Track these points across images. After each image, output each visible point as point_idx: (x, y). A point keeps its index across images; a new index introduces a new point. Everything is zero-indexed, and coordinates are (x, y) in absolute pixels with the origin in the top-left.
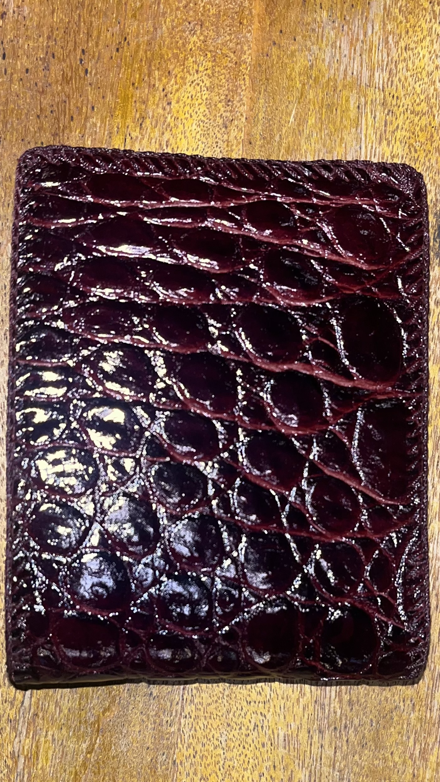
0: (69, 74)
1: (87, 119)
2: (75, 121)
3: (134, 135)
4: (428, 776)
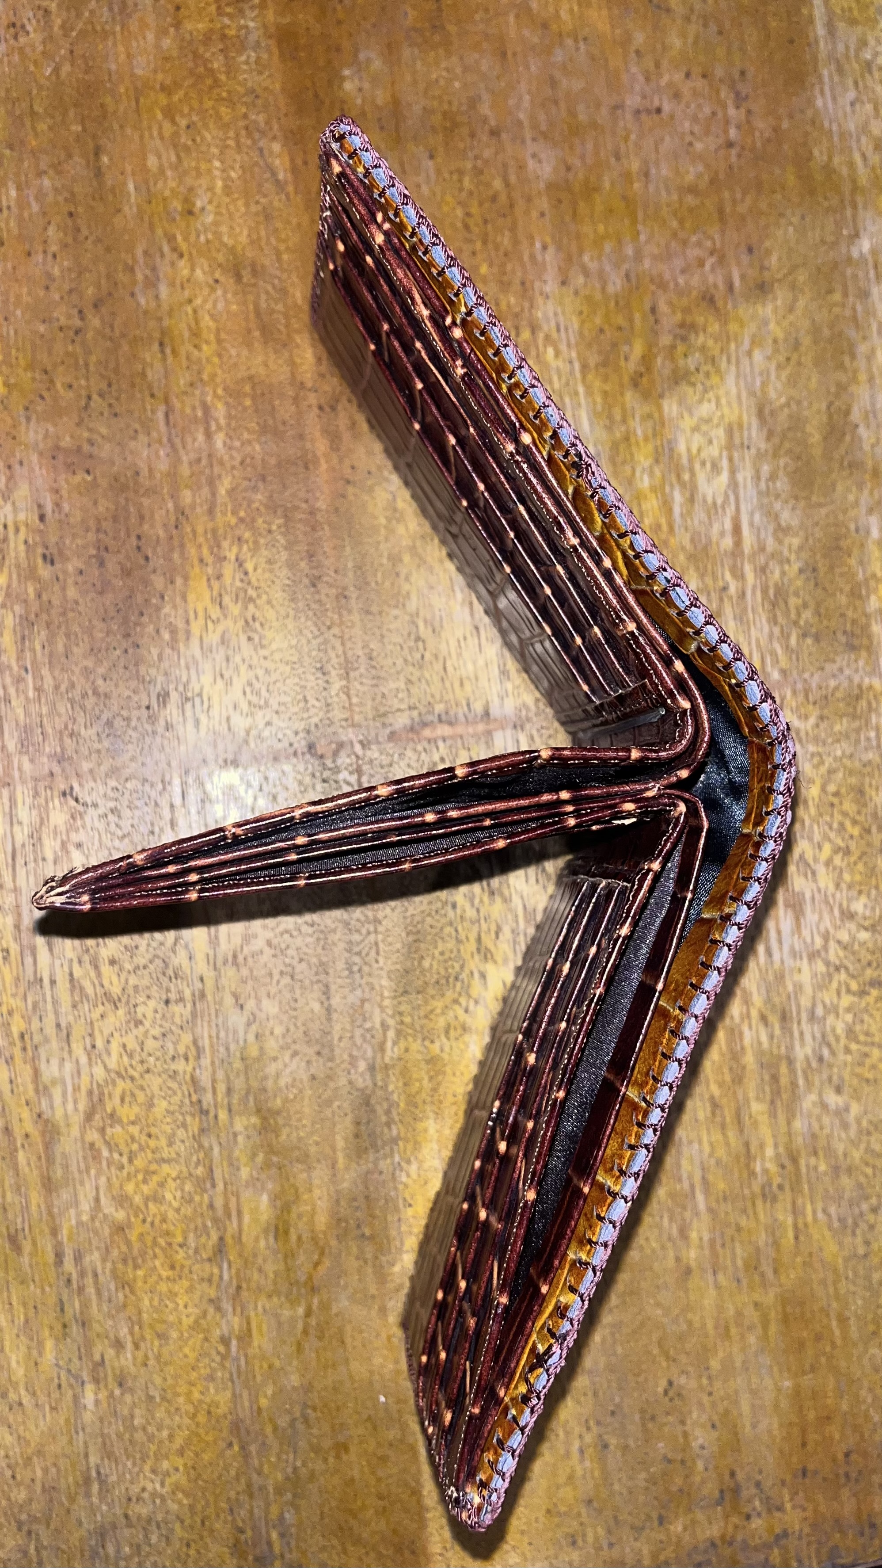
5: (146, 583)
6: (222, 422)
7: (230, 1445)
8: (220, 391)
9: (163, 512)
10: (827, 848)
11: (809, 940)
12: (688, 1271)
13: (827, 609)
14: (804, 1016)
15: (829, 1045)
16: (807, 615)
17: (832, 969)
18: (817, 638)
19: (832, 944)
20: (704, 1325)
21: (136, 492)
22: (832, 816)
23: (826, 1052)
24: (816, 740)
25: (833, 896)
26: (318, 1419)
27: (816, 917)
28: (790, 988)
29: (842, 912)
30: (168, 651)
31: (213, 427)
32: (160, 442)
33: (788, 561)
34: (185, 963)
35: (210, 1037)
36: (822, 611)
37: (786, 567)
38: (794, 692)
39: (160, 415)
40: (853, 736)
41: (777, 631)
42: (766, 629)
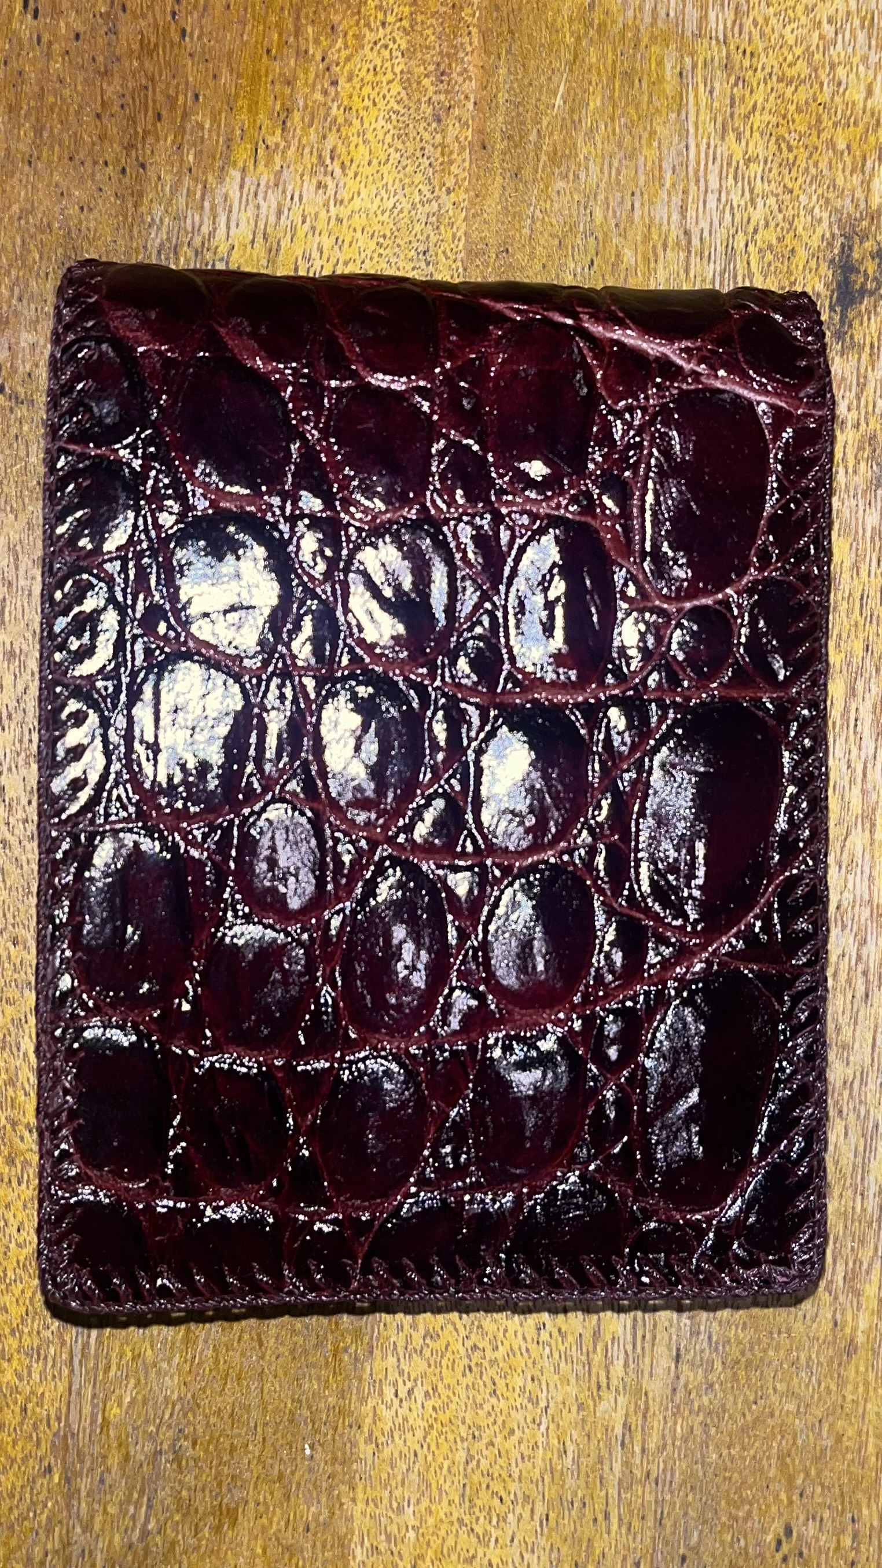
0: (153, 39)
1: (185, 116)
2: (165, 121)
3: (271, 141)
4: (863, 1325)
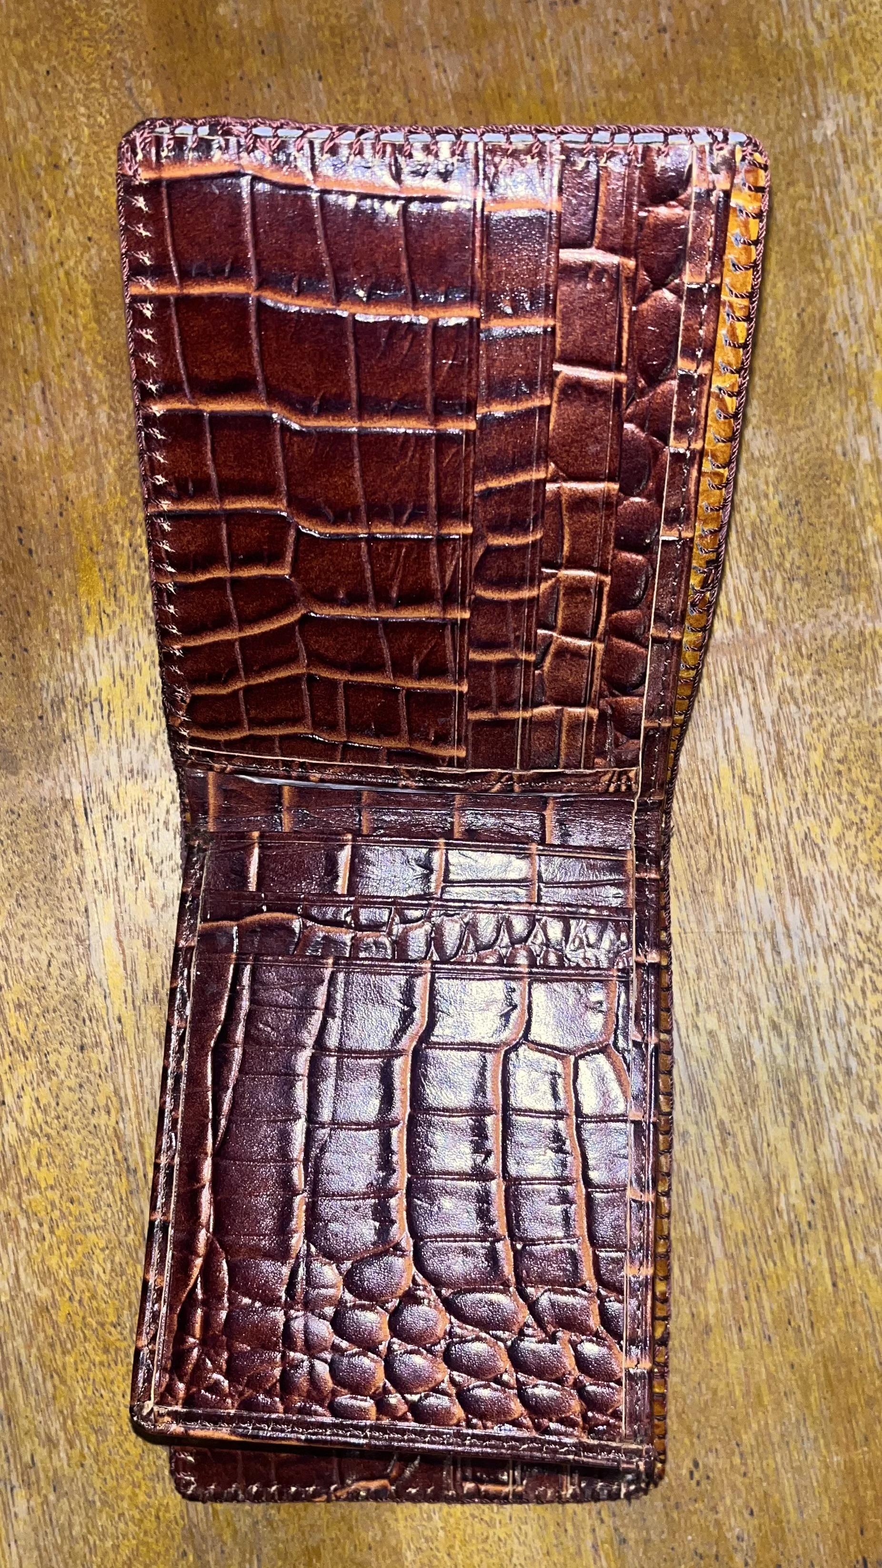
5: (31, 578)
6: (105, 393)
7: (185, 1554)
8: (100, 360)
9: (46, 499)
10: (836, 823)
11: (823, 933)
12: (708, 1329)
13: (816, 547)
14: (823, 1021)
15: (857, 1055)
16: (793, 555)
17: (853, 966)
18: (807, 584)
19: (851, 935)
20: (731, 1393)
21: (15, 480)
22: (840, 786)
23: (853, 1062)
24: (814, 698)
25: (849, 879)
26: (283, 1521)
27: (830, 905)
28: (805, 991)
29: (860, 898)
30: (59, 653)
31: (96, 401)
32: (38, 421)
33: (766, 496)
34: (100, 1003)
35: (134, 1086)
36: (810, 549)
37: (764, 503)
38: (784, 646)
39: (36, 392)
40: (858, 690)
41: (757, 576)
42: (745, 575)
